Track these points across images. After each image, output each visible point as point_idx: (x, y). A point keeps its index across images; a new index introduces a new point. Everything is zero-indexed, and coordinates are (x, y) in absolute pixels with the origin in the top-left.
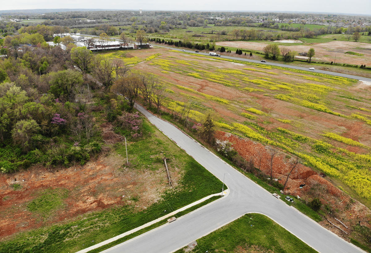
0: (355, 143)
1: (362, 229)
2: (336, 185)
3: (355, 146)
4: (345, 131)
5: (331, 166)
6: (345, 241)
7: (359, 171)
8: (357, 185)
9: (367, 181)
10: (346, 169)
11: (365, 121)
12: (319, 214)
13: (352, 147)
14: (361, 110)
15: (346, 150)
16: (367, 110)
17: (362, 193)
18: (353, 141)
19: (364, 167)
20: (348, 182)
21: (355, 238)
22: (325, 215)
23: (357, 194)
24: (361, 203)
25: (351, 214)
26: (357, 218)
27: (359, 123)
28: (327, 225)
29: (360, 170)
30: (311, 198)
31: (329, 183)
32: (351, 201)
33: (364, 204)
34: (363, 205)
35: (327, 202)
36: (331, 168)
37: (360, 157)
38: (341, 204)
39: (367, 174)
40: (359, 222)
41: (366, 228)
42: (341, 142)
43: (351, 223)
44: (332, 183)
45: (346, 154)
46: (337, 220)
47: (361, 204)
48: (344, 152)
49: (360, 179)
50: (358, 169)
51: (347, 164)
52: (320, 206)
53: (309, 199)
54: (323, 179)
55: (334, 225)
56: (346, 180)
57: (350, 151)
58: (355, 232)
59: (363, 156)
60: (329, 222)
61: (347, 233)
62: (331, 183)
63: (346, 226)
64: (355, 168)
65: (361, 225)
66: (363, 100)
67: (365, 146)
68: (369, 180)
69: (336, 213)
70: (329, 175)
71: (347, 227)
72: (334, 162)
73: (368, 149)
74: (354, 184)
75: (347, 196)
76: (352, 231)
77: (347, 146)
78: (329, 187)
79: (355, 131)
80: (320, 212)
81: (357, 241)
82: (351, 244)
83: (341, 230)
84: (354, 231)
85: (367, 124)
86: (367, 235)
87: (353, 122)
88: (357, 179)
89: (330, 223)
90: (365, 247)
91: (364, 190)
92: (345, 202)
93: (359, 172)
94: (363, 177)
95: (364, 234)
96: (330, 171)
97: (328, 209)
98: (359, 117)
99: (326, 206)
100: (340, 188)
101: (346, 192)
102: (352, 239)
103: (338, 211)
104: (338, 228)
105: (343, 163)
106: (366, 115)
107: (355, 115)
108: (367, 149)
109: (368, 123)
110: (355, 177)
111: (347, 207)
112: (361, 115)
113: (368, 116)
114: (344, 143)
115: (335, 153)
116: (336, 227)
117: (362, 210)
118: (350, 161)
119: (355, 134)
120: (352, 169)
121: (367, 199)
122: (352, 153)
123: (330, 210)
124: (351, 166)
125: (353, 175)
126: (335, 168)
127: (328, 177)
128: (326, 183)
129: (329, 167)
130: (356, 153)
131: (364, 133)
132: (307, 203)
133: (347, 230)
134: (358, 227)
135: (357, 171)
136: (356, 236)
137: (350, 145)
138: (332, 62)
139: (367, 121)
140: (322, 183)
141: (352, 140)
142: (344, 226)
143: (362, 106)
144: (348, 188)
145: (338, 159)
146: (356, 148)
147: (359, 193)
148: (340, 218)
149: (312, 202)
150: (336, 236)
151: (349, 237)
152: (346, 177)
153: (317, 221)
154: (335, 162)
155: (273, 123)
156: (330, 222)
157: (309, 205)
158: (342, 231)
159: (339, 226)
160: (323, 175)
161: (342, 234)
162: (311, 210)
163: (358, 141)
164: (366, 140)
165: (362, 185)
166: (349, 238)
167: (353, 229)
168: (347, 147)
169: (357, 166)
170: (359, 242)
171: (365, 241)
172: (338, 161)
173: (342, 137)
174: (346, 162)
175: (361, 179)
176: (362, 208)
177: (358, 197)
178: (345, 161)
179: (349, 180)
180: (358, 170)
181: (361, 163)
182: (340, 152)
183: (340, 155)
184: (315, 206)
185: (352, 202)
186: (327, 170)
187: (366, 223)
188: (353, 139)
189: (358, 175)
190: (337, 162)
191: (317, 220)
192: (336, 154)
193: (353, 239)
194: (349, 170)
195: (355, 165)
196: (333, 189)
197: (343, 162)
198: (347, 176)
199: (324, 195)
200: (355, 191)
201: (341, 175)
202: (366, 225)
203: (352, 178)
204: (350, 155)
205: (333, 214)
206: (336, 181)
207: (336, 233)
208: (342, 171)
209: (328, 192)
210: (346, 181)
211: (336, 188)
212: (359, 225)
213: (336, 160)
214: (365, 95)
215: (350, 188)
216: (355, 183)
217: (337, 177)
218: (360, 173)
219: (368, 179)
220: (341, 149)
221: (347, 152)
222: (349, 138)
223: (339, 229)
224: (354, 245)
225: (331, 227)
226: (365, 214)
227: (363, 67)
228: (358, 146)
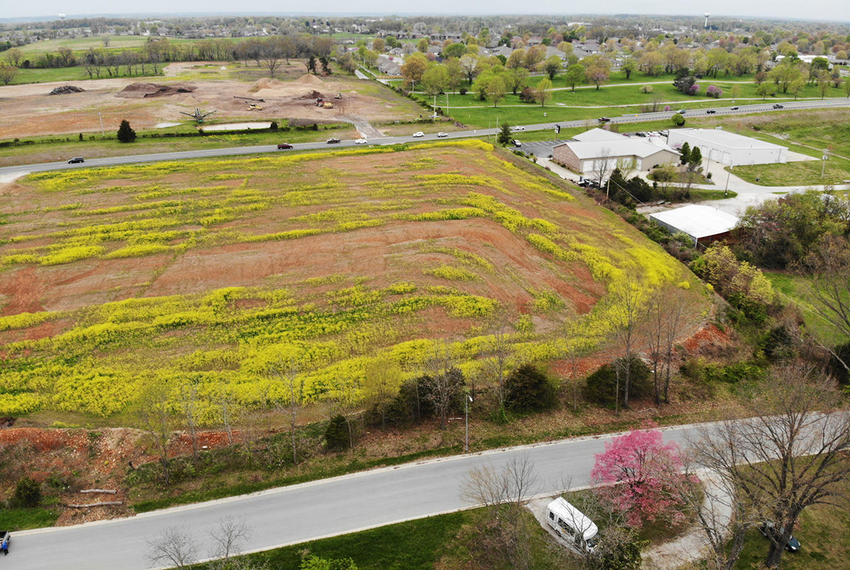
0: (39, 316)
1: (142, 473)
2: (46, 426)
3: (41, 322)
4: (4, 303)
5: (14, 392)
6: (126, 519)
7: (75, 368)
8: (90, 398)
9: (102, 379)
10: (47, 380)
11: (37, 262)
12: (46, 507)
13: (37, 329)
14: (18, 242)
15: (26, 342)
16: (30, 237)
17: (104, 408)
18: (33, 315)
19: (82, 355)
20: (67, 404)
21: (140, 499)
22: (59, 500)
23: (97, 416)
24: (113, 426)
25: (106, 462)
26: (122, 459)
27: (25, 272)
28: (75, 515)
29: (77, 365)
30: (10, 488)
31: (29, 430)
32: (93, 437)
33: (118, 425)
34: (120, 429)
35: (48, 471)
36: (17, 397)
37: (64, 340)
38: (76, 455)
39: (93, 365)
40: (131, 465)
41: (147, 466)
42: (9, 328)
43: (117, 477)
44: (36, 424)
45: (31, 349)
46: (87, 491)
47: (113, 429)
48: (25, 348)
49: (86, 384)
50: (71, 366)
51: (44, 368)
52: (38, 490)
53: (7, 492)
54: (13, 431)
55: (86, 506)
56: (58, 402)
57: (37, 337)
58: (134, 489)
59: (68, 335)
60: (75, 508)
61: (120, 503)
62: (33, 429)
63: (111, 489)
64: (65, 368)
65: (137, 467)
66: (11, 218)
67: (62, 314)
68: (104, 375)
69: (78, 480)
70: (19, 413)
71: (113, 491)
72: (14, 379)
73: (71, 315)
74: (80, 401)
75: (79, 433)
76: (127, 490)
77: (24, 330)
78: (33, 439)
79: (27, 291)
80: (45, 501)
81: (147, 501)
82: (141, 516)
83: (106, 505)
84: (131, 487)
85: (43, 266)
86: (156, 477)
87: (13, 275)
88: (80, 389)
89: (78, 508)
90: (167, 501)
91: (104, 399)
92: (82, 447)
93: (76, 371)
94: (90, 375)
95: (151, 480)
96: (17, 404)
97: (57, 485)
98: (20, 258)
99: (50, 481)
100: (57, 426)
101: (73, 425)
102: (136, 507)
103: (79, 473)
104: (99, 506)
105: (35, 371)
106: (33, 249)
107: (9, 258)
108: (68, 317)
109: (44, 263)
110: (75, 385)
111: (92, 452)
112: (22, 253)
113: (37, 248)
114: (16, 329)
115: (7, 360)
116: (94, 506)
117: (123, 439)
118: (47, 360)
119: (29, 299)
120: (60, 374)
121: (119, 412)
122: (42, 341)
123: (64, 483)
124: (55, 368)
125: (67, 385)
126: (24, 391)
127: (20, 419)
128: (22, 435)
129: (11, 396)
130: (50, 337)
131: (47, 287)
132: (7, 503)
133: (117, 497)
134: (133, 475)
135: (72, 372)
136: (140, 497)
137: (30, 326)
139: (40, 259)
140: (14, 439)
141: (28, 314)
142: (108, 493)
143: (15, 232)
144: (73, 416)
145: (20, 370)
146: (47, 327)
147: (99, 410)
148: (91, 484)
149: (18, 494)
150: (104, 522)
151: (128, 505)
152: (57, 397)
153: (51, 525)
154: (19, 378)
156: (77, 506)
157: (14, 505)
158: (109, 505)
159: (98, 501)
160: (7, 423)
161: (115, 511)
162: (24, 511)
163: (43, 310)
164: (57, 301)
165: (96, 392)
166: (130, 508)
167: (126, 486)
168: (27, 334)
169: (67, 361)
170: (151, 501)
171: (159, 490)
172: (23, 372)
173: (6, 317)
174: (40, 366)
175: (88, 382)
176: (120, 435)
177: (102, 420)
178: (38, 364)
179: (66, 398)
180: (72, 368)
181: (70, 351)
182: (17, 351)
183: (21, 358)
184: (28, 497)
185: (96, 437)
186: (10, 407)
187: (142, 458)
188: (30, 312)
189: (77, 379)
190: (22, 377)
191: (49, 522)
192: (11, 361)
193: (138, 504)
194: (55, 378)
195: (62, 361)
196: (45, 436)
197: (33, 369)
198: (58, 392)
199: (33, 462)
200: (89, 413)
201: (44, 398)
202: (145, 462)
203: (69, 392)
204: (42, 348)
205: (72, 487)
206: (41, 416)
207: (102, 518)
208: (42, 390)
209: (37, 449)
210: (62, 404)
211: (48, 431)
212: (134, 469)
213: (17, 373)
214: (10, 208)
215: (76, 412)
216: (80, 397)
217: (37, 408)
218: (80, 373)
219: (101, 375)
220: (16, 344)
221: (32, 345)
222: (20, 313)
223: (102, 506)
224: (147, 513)
225: (85, 514)
226: (132, 442)
228: (48, 320)
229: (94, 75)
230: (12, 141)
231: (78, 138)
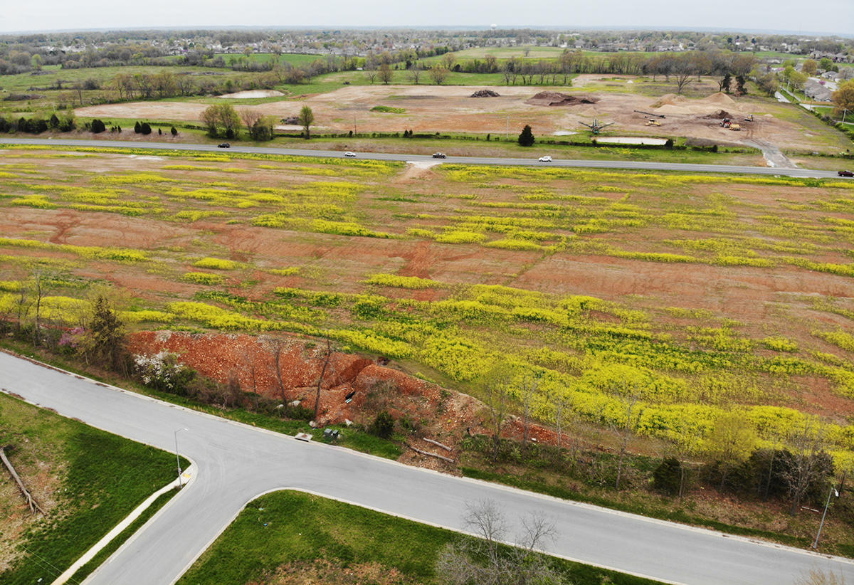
0: (425, 282)
1: (476, 442)
2: (410, 373)
3: (426, 288)
4: (402, 265)
5: (394, 338)
6: (453, 477)
7: (444, 332)
8: (447, 361)
9: (461, 347)
10: (420, 336)
11: (433, 238)
12: (394, 442)
13: (422, 292)
14: (422, 219)
15: (412, 300)
16: (432, 216)
17: (458, 373)
18: (421, 280)
19: (450, 322)
20: (430, 360)
21: (469, 462)
22: (405, 440)
23: (451, 378)
24: (461, 392)
25: (449, 421)
26: (463, 424)
27: (423, 244)
28: (414, 458)
29: (445, 331)
30: (372, 416)
31: (397, 373)
32: (444, 395)
33: (466, 392)
34: (466, 395)
35: (403, 412)
36: (395, 343)
37: (440, 306)
38: (427, 406)
39: (457, 334)
40: (468, 431)
41: (482, 437)
42: (401, 287)
43: (455, 438)
44: (403, 370)
45: (414, 307)
46: (428, 440)
47: (461, 394)
48: (410, 305)
49: (449, 348)
50: (441, 330)
51: (420, 326)
52: (392, 425)
53: (369, 418)
54: (385, 369)
55: (425, 453)
56: (424, 357)
57: (420, 299)
58: (466, 453)
59: (444, 303)
60: (416, 451)
61: (452, 461)
62: (401, 373)
63: (448, 446)
64: (435, 330)
65: (473, 435)
66: (422, 198)
67: (443, 285)
68: (463, 345)
69: (424, 428)
70: (393, 357)
71: (449, 448)
72: (396, 328)
73: (449, 287)
74: (440, 360)
75: (435, 388)
76: (460, 452)
77: (413, 291)
78: (399, 381)
79: (421, 260)
80: (395, 437)
81: (474, 469)
82: (466, 479)
83: (440, 458)
84: (464, 451)
85: (438, 242)
86: (486, 450)
87: (413, 244)
88: (443, 350)
89: (418, 452)
90: (490, 475)
91: (459, 365)
92: (434, 400)
93: (443, 334)
94: (453, 342)
95: (482, 450)
96: (394, 349)
97: (407, 426)
98: (421, 232)
99: (402, 421)
100: (419, 377)
101: (430, 379)
102: (464, 469)
103: (426, 422)
104: (434, 457)
105: (412, 326)
106: (432, 226)
107: (413, 230)
108: (447, 288)
109: (438, 240)
110: (440, 347)
111: (440, 408)
112: (423, 228)
113: (436, 226)
114: (406, 288)
115: (395, 312)
116: (431, 456)
117: (467, 406)
118: (424, 319)
119: (421, 267)
120: (431, 334)
121: (468, 381)
122: (423, 303)
123: (412, 426)
124: (428, 328)
125: (434, 344)
126: (401, 340)
127: (393, 362)
128: (391, 375)
129: (391, 341)
130: (430, 302)
131: (436, 260)
132: (367, 428)
133: (451, 455)
134: (468, 440)
135: (440, 335)
136: (469, 460)
137: (417, 289)
138: (351, 132)
139: (436, 236)
140: (385, 377)
141: (417, 278)
142: (444, 449)
143: (421, 210)
144: (433, 371)
145: (402, 322)
146: (429, 292)
147: (453, 374)
148: (433, 436)
149: (377, 423)
150: (435, 472)
151: (458, 466)
152: (424, 352)
153: (394, 459)
154: (400, 328)
155: (263, 281)
156: (418, 450)
157: (371, 432)
158: (443, 460)
159: (434, 453)
160: (383, 362)
161: (446, 466)
162: (377, 439)
163: (429, 278)
164: (440, 274)
165: (454, 358)
166: (459, 468)
167: (460, 448)
168: (413, 295)
169: (438, 325)
170: (478, 470)
171: (487, 463)
172: (404, 324)
173: (401, 277)
174: (417, 323)
175: (450, 347)
176: (465, 401)
177: (454, 383)
178: (416, 321)
179: (431, 355)
180: (441, 332)
181: (442, 317)
182: (404, 306)
183: (405, 312)
184: (383, 428)
185: (446, 396)
186: (387, 349)
187: (478, 428)
188: (419, 277)
189: (442, 342)
190: (403, 328)
191: (393, 456)
192: (397, 313)
193: (467, 468)
194: (426, 336)
195: (435, 323)
196: (408, 382)
197: (411, 324)
198: (426, 348)
199: (394, 401)
200: (445, 373)
201: (414, 350)
202: (480, 433)
203: (434, 351)
204: (422, 308)
205: (418, 431)
206: (409, 364)
207: (434, 469)
208: (415, 343)
209: (399, 391)
210: (426, 359)
211: (411, 378)
212: (469, 436)
213: (399, 324)
214: (422, 190)
215: (435, 370)
216: (441, 357)
217: (408, 357)
218: (446, 337)
219: (461, 344)
220: (404, 300)
221: (415, 304)
222: (412, 276)
223: (437, 458)
224: (471, 479)
225: (422, 460)
226: (474, 410)
227: (408, 135)
228: (431, 287)
229: (511, 82)
230: (434, 134)
231: (486, 137)
